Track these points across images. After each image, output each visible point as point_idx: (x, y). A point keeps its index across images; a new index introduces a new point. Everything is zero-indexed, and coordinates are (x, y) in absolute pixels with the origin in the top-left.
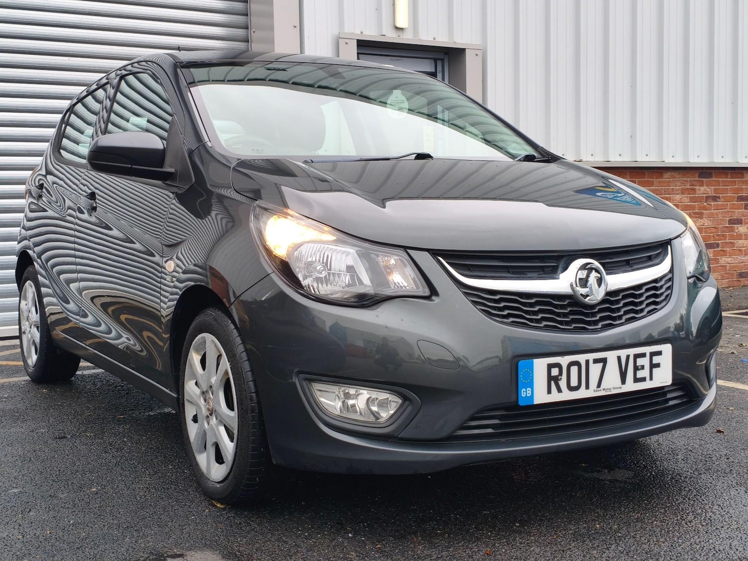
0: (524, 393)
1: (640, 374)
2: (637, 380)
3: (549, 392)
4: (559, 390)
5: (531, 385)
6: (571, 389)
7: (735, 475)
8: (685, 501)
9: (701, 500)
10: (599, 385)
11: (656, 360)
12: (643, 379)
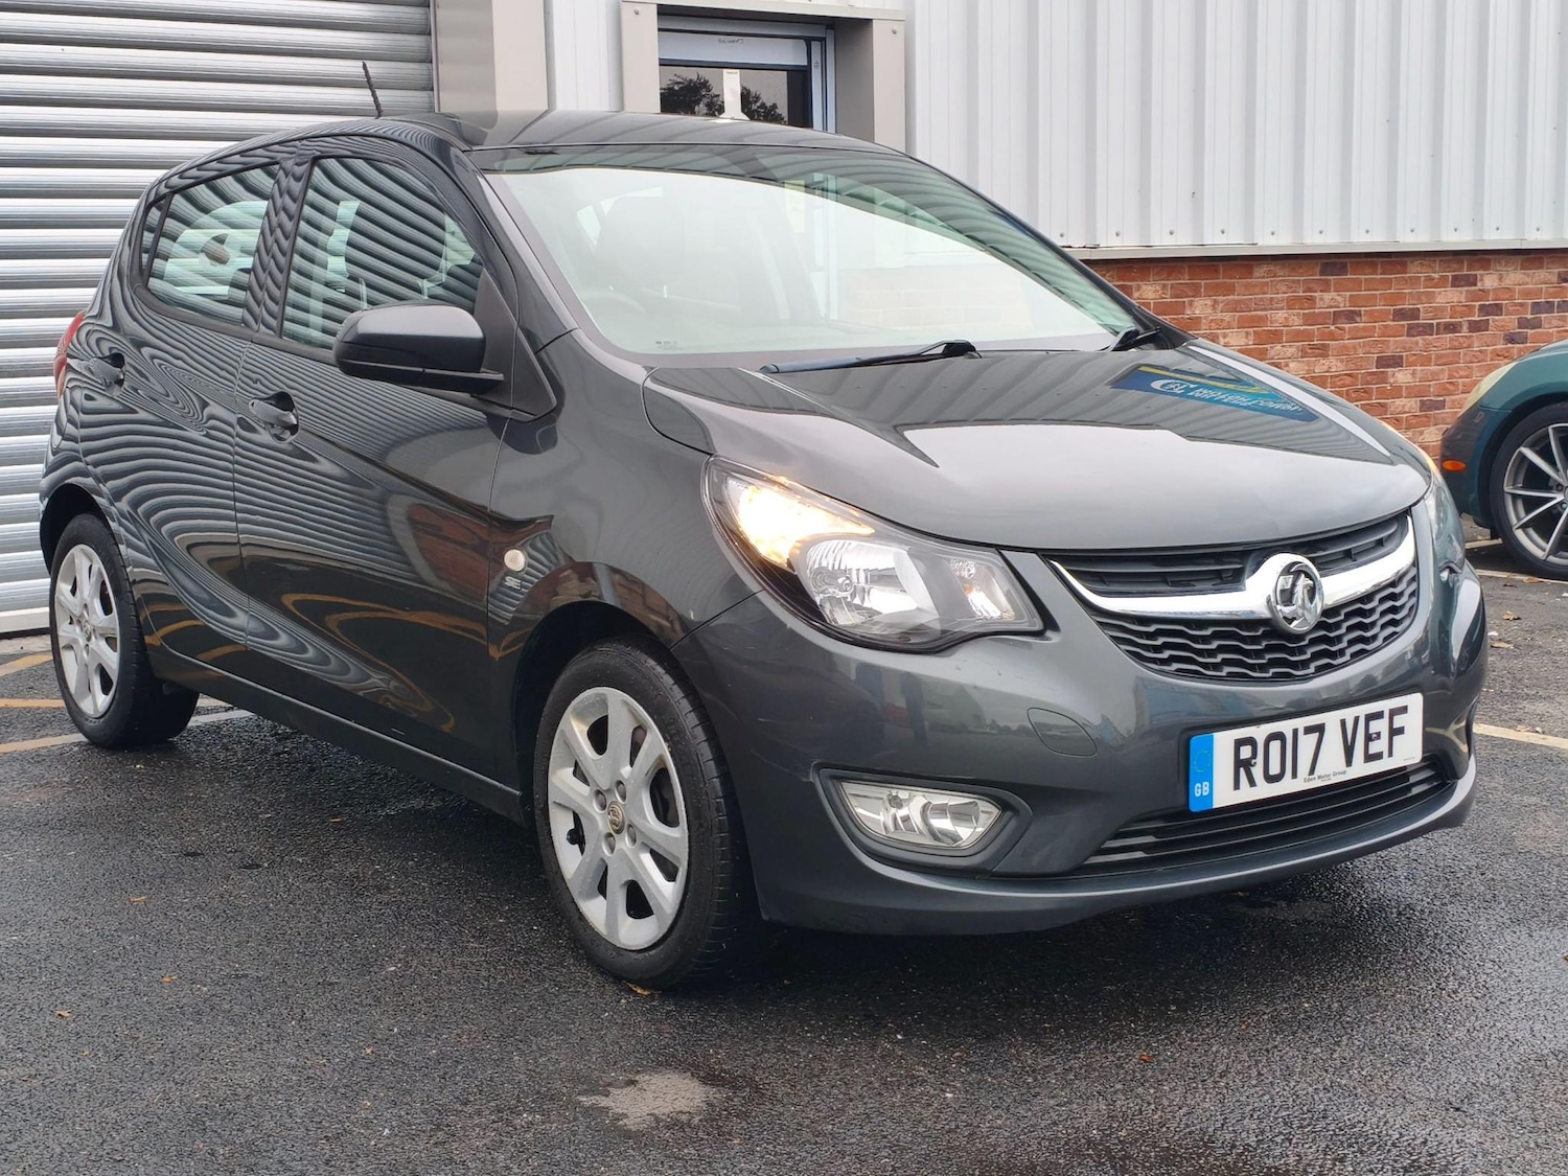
0: (1199, 790)
1: (1374, 748)
2: (1370, 758)
3: (1237, 786)
4: (1252, 783)
5: (1208, 776)
6: (1271, 779)
7: (1503, 905)
8: (1434, 955)
9: (1460, 953)
10: (1312, 771)
11: (1398, 721)
12: (1379, 756)
